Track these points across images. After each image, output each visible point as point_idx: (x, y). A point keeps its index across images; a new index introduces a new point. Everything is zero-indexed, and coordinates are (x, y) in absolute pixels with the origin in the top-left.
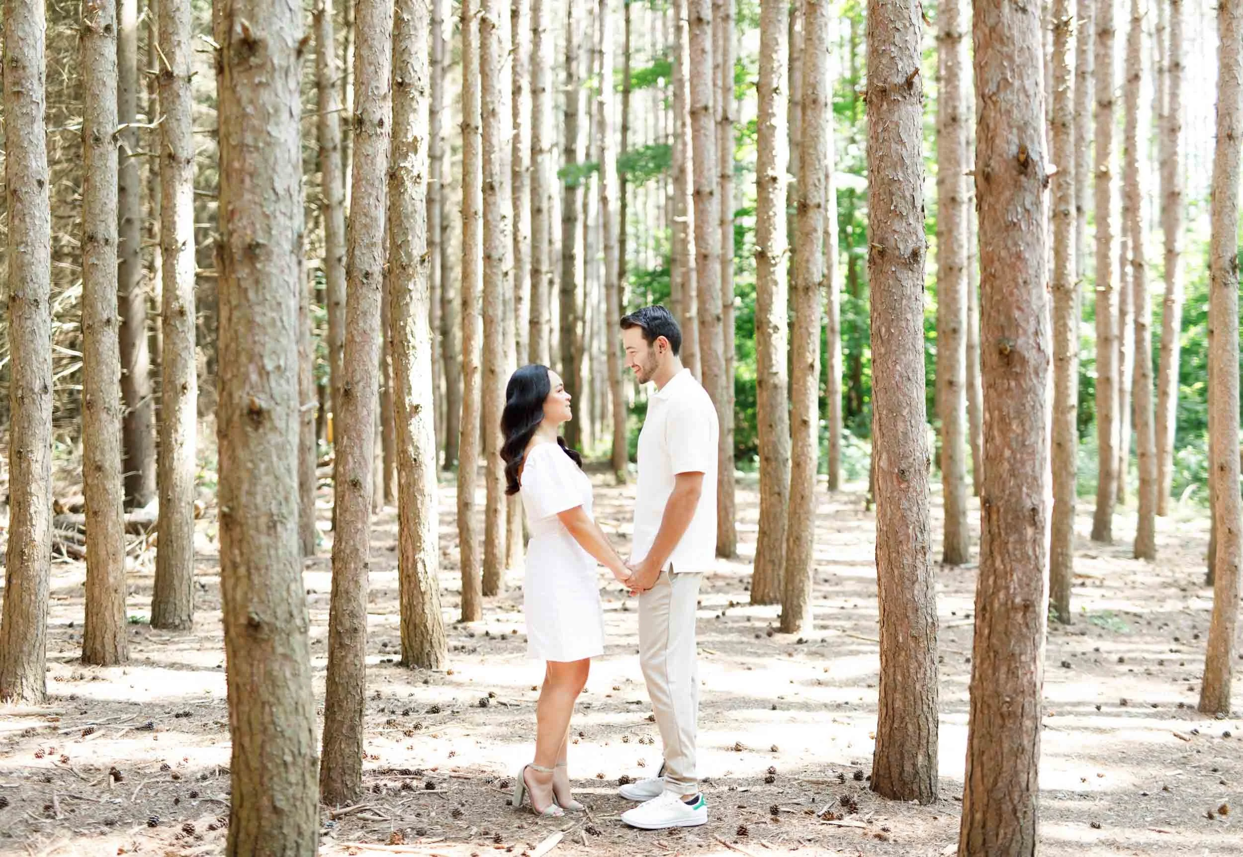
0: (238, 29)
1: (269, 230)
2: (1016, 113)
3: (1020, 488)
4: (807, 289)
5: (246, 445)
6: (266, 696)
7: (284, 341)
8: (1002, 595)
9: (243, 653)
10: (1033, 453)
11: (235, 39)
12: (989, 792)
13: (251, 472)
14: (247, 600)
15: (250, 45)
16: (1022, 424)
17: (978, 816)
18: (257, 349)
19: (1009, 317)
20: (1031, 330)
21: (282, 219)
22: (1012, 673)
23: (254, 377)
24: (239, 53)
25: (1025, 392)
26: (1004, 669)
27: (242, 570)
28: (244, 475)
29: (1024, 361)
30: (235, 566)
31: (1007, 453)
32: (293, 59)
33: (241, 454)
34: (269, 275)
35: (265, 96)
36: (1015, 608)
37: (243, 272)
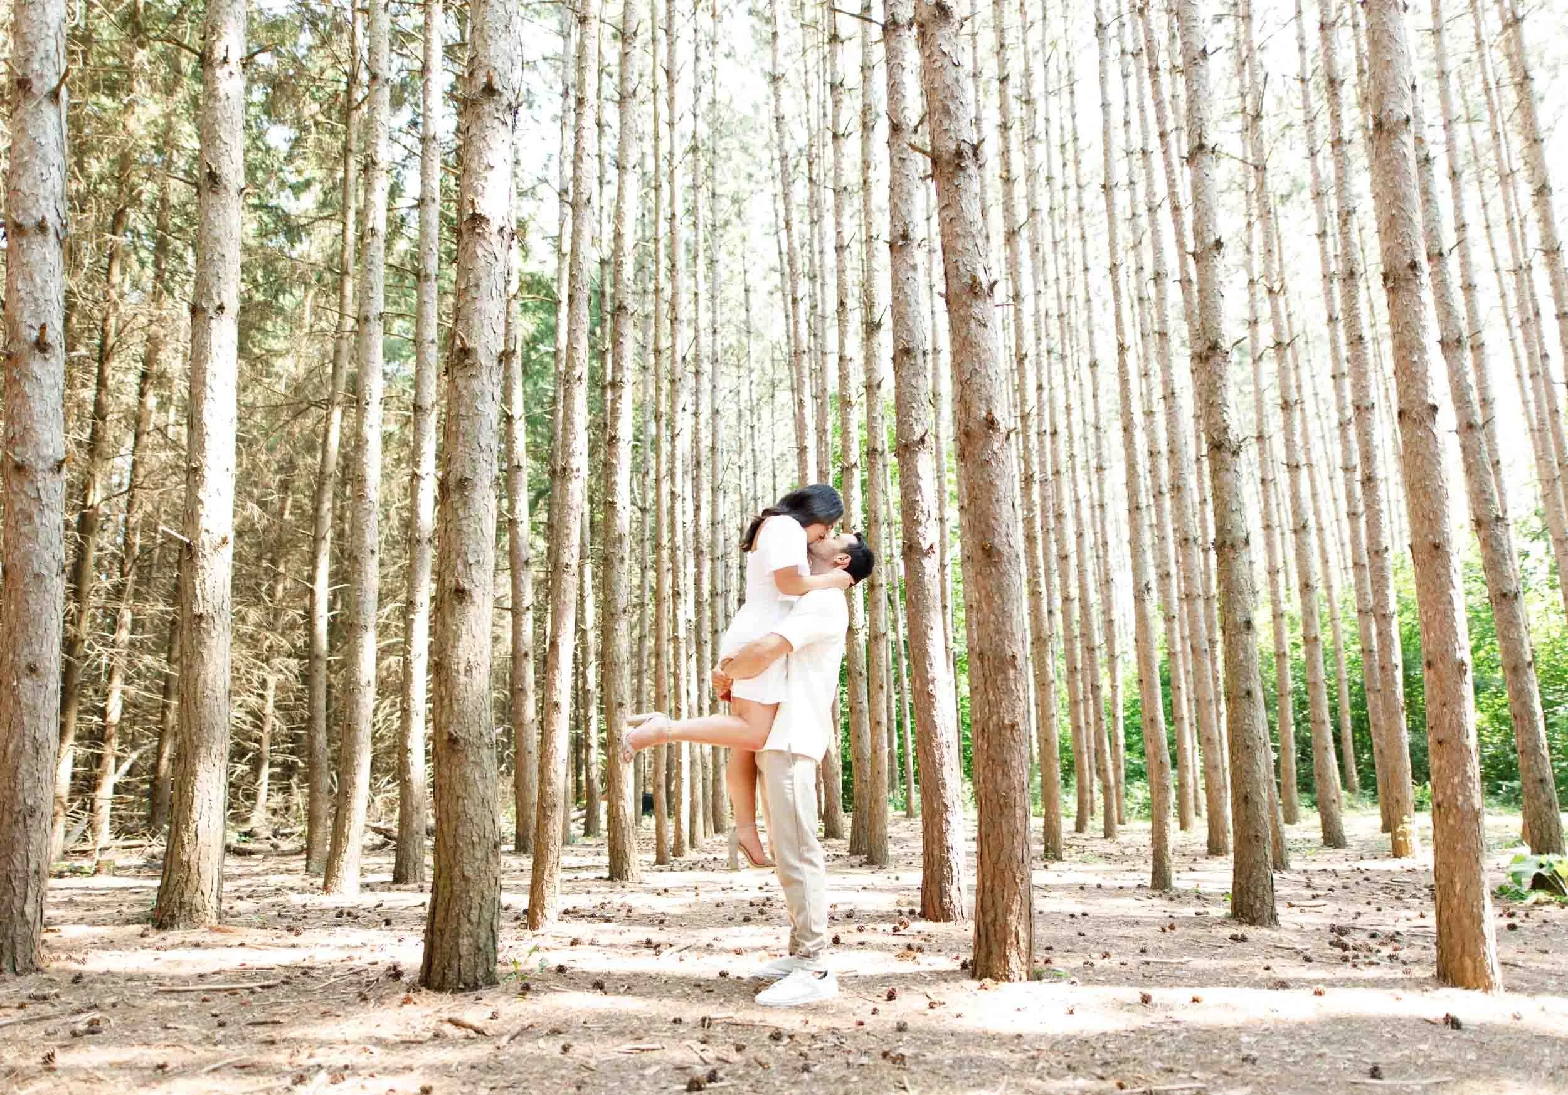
0: (458, 342)
1: (474, 470)
2: (983, 391)
3: (1002, 641)
4: (876, 638)
5: (453, 614)
6: (459, 792)
7: (484, 545)
8: (995, 718)
9: (444, 761)
10: (1010, 617)
11: (456, 348)
12: (995, 864)
13: (455, 632)
14: (449, 723)
15: (466, 352)
16: (1001, 596)
17: (988, 884)
18: (464, 548)
19: (987, 525)
20: (1003, 533)
21: (484, 464)
22: (1006, 774)
23: (460, 568)
24: (458, 357)
25: (1002, 574)
26: (999, 772)
27: (446, 701)
28: (450, 635)
29: (1000, 553)
30: (442, 699)
31: (992, 618)
32: (495, 363)
33: (449, 620)
34: (473, 500)
35: (475, 385)
36: (1005, 727)
37: (455, 497)
